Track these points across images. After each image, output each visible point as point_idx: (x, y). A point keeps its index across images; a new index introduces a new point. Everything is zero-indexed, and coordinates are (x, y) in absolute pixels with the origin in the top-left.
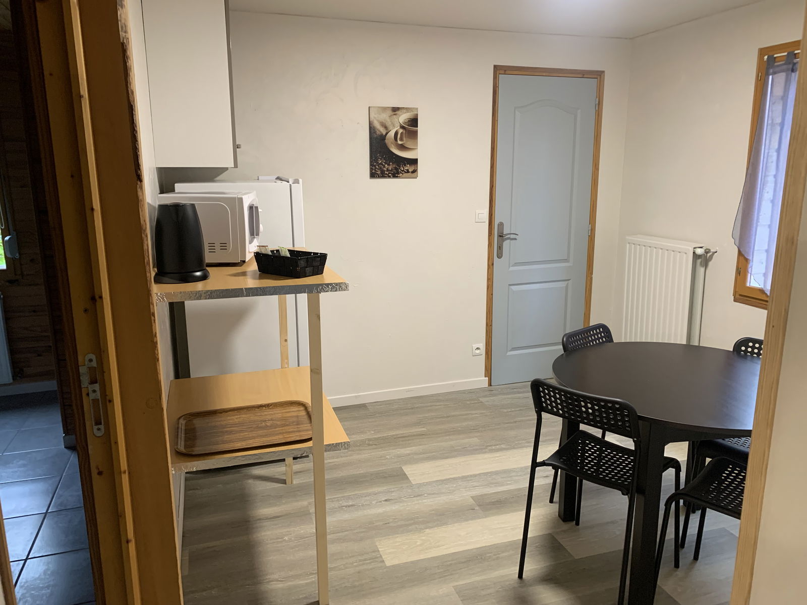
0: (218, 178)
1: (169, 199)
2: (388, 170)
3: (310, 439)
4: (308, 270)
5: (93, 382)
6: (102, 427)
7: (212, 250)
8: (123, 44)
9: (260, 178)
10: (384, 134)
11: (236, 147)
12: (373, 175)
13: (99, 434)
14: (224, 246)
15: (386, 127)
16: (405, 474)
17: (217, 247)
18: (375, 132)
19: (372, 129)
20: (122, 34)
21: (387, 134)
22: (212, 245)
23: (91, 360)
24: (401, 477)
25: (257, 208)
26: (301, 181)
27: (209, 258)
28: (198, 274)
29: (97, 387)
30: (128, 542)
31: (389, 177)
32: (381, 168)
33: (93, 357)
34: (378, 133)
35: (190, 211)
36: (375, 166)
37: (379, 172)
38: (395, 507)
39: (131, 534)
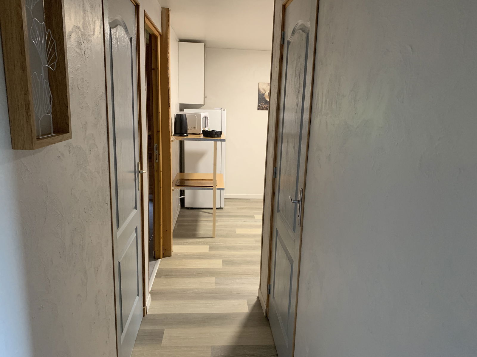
0: (201, 108)
1: (181, 113)
2: (265, 107)
3: (212, 186)
4: (216, 136)
5: (156, 150)
6: (157, 160)
7: (191, 129)
8: (168, 77)
9: (215, 108)
10: (264, 93)
11: (205, 97)
12: (258, 109)
13: (156, 162)
14: (195, 128)
15: (265, 91)
16: (254, 217)
17: (193, 128)
18: (260, 92)
19: (259, 91)
20: (168, 75)
21: (265, 93)
22: (191, 128)
23: (156, 145)
24: (253, 217)
25: (207, 118)
26: (225, 110)
27: (189, 132)
28: (185, 134)
29: (157, 151)
30: (161, 188)
31: (265, 110)
32: (262, 106)
33: (157, 144)
34: (262, 93)
35: (184, 116)
36: (259, 105)
37: (261, 108)
38: (245, 223)
39: (161, 187)
